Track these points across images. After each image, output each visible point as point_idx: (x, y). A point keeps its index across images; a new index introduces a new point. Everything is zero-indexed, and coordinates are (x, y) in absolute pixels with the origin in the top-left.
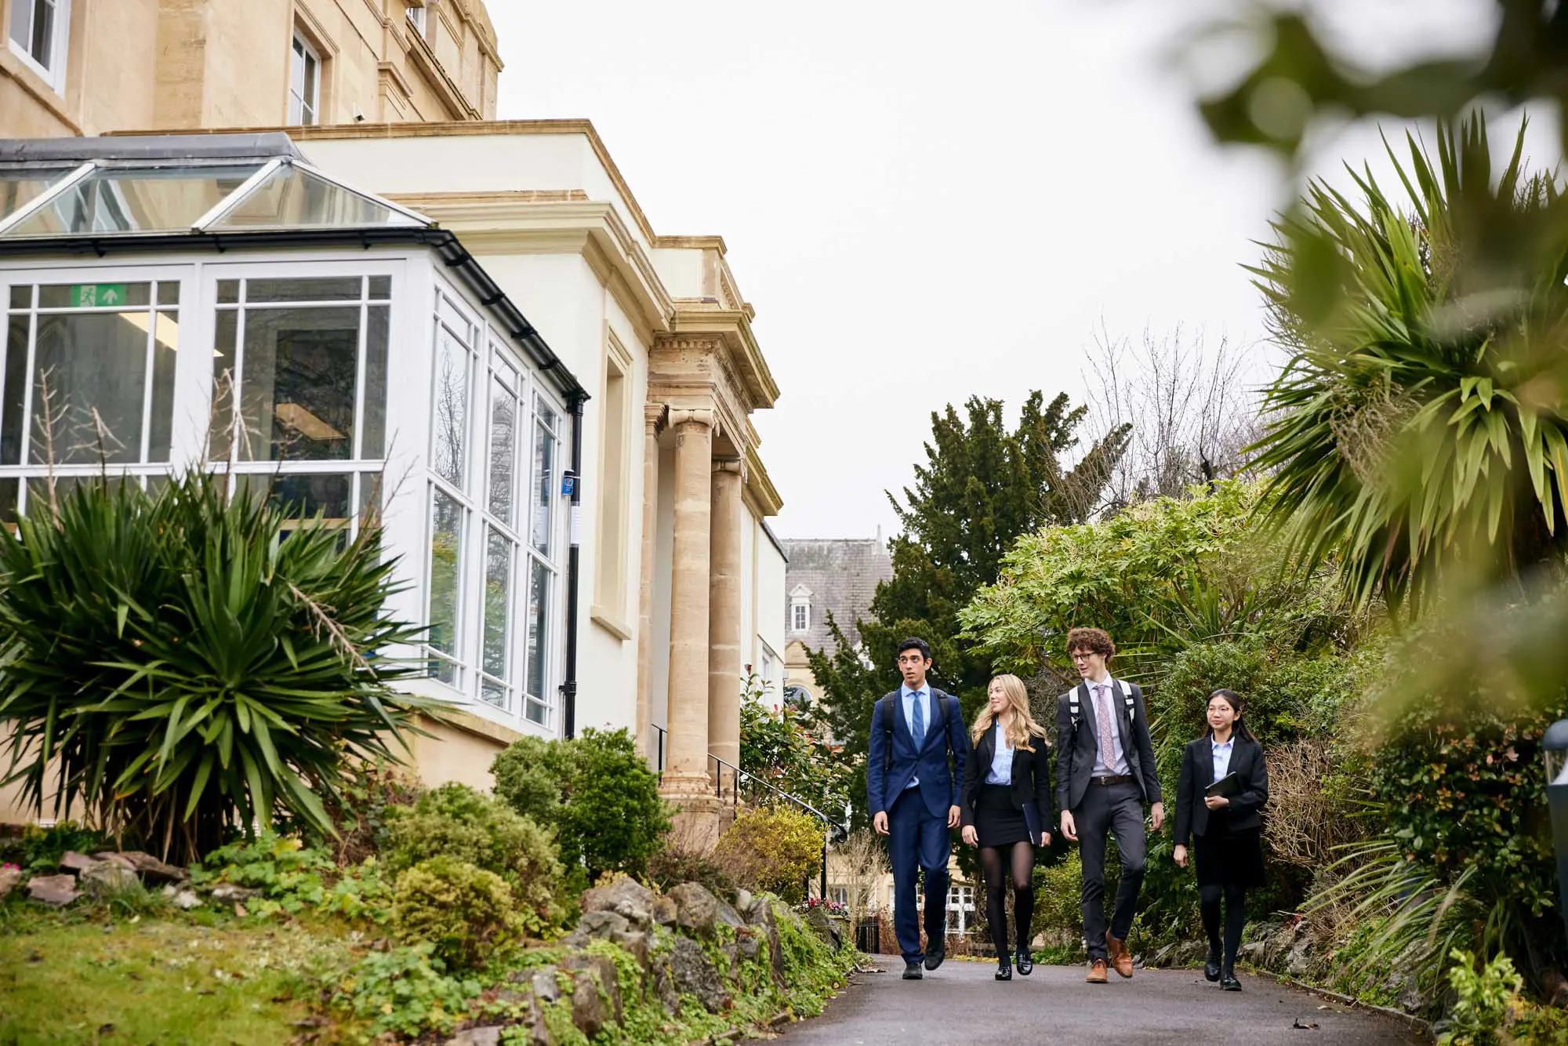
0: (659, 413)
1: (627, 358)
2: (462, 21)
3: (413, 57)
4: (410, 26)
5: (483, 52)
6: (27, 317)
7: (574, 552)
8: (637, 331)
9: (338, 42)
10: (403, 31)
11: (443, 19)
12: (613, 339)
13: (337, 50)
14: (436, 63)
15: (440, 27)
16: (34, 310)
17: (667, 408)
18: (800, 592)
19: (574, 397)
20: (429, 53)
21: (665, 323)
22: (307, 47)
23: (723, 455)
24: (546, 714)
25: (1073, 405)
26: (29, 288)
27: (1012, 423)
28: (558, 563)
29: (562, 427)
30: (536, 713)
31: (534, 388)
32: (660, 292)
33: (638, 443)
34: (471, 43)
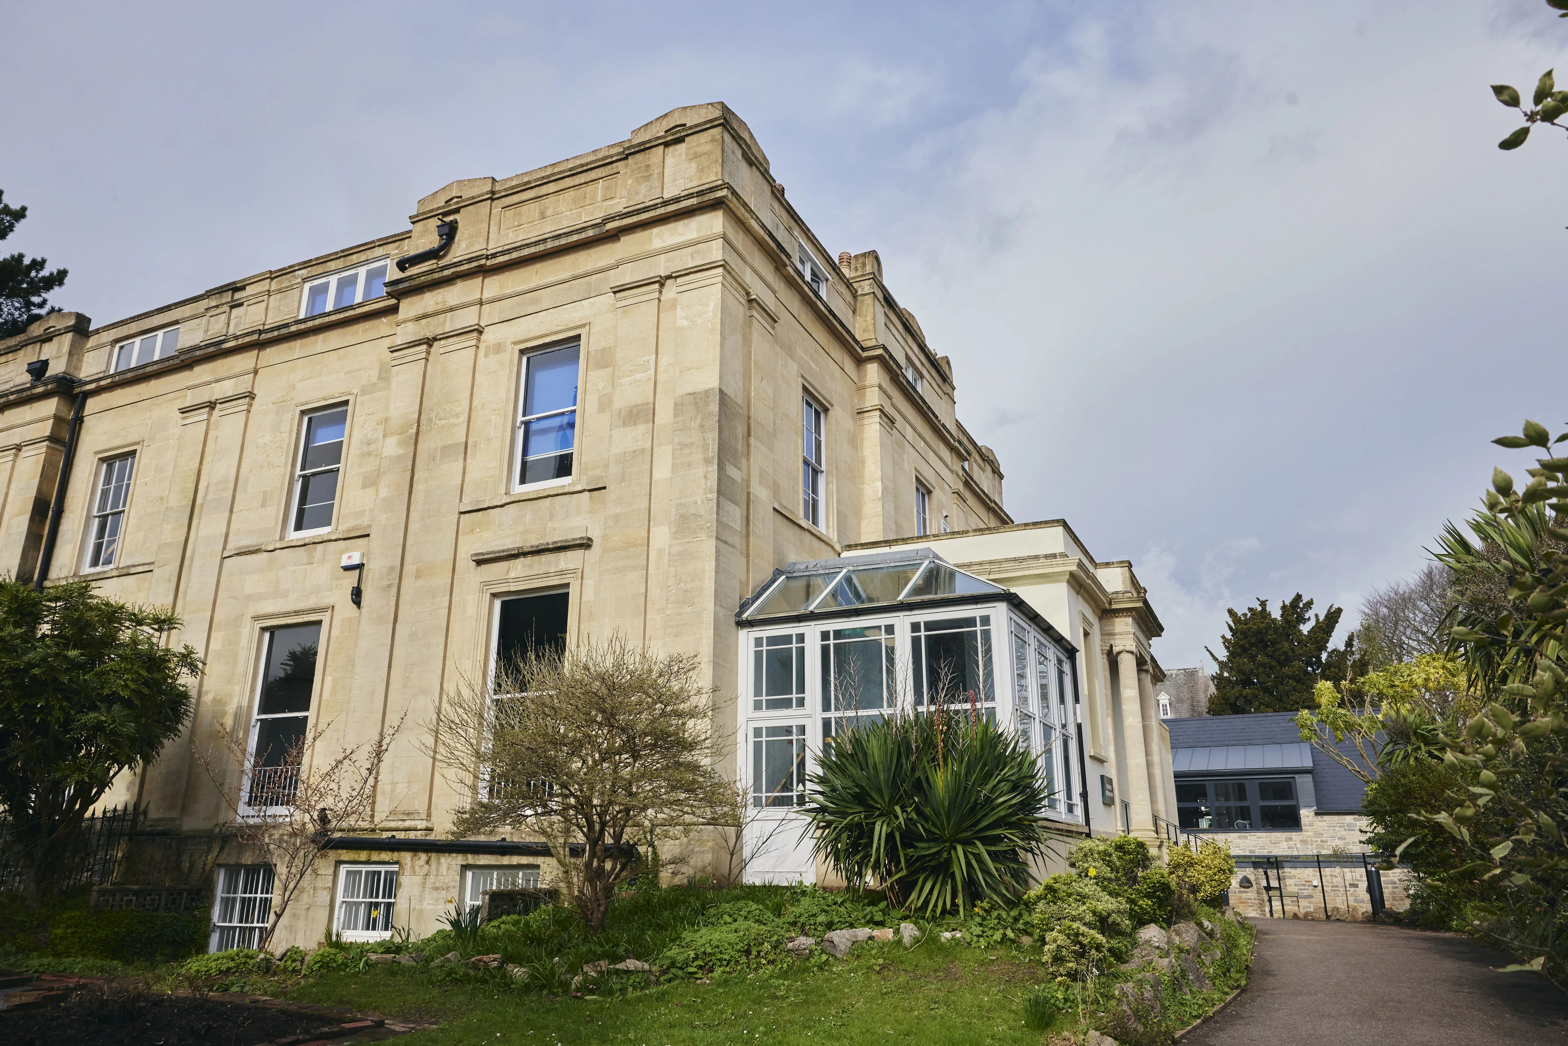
0: (1108, 648)
1: (1091, 625)
2: (984, 460)
3: (967, 484)
4: (963, 468)
5: (994, 472)
6: (829, 645)
7: (1079, 727)
8: (1094, 611)
9: (934, 485)
10: (961, 472)
11: (976, 461)
12: (1085, 619)
13: (934, 488)
14: (975, 483)
15: (975, 465)
16: (832, 642)
17: (1111, 646)
18: (1163, 697)
19: (1071, 652)
20: (972, 479)
21: (1107, 605)
22: (921, 489)
23: (1141, 663)
24: (1075, 808)
25: (1305, 599)
26: (829, 632)
27: (1276, 613)
28: (1072, 730)
29: (1067, 668)
30: (1070, 808)
31: (1052, 652)
32: (1103, 591)
33: (1101, 664)
34: (989, 469)
